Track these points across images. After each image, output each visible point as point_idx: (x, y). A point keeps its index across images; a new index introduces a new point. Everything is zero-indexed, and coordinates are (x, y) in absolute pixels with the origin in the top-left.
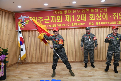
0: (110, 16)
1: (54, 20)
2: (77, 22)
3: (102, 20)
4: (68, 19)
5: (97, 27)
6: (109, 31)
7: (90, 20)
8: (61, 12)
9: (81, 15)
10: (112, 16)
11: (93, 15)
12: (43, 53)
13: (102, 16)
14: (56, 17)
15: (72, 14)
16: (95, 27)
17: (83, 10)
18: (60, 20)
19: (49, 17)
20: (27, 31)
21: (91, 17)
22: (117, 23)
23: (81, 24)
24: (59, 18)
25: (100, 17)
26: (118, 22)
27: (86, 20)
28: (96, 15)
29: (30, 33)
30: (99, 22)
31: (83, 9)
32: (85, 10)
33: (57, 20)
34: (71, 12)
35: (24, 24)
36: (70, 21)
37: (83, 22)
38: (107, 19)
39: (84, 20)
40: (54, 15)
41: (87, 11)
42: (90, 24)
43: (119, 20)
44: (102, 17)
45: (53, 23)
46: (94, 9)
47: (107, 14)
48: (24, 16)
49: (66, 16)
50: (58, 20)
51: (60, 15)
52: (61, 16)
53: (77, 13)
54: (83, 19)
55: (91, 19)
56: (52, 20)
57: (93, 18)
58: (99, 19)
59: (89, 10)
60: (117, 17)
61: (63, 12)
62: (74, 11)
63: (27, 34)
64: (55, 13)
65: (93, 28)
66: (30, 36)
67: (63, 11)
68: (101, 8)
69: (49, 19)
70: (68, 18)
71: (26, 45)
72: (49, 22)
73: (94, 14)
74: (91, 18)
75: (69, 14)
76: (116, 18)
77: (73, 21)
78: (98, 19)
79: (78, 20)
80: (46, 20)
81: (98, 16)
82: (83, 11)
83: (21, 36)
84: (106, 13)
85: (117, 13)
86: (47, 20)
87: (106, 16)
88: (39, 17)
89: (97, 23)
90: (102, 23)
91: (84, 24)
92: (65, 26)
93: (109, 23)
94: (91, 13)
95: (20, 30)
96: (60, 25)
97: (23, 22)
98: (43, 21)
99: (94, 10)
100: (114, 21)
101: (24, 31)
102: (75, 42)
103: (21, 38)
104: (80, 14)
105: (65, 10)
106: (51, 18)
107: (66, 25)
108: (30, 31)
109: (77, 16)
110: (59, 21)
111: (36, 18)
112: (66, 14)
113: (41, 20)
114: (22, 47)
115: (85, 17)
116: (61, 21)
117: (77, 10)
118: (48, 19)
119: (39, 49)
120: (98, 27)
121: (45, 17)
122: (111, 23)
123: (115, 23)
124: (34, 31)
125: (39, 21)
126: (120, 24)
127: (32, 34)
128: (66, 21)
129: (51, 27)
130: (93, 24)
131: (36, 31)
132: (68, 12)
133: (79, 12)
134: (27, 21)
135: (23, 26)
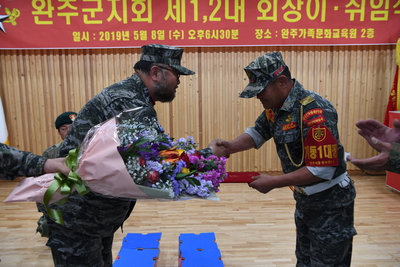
0: (336, 8)
1: (121, 16)
2: (211, 26)
3: (305, 23)
4: (174, 11)
5: (285, 49)
6: (328, 63)
7: (259, 18)
10: (342, 9)
11: (272, 2)
13: (304, 7)
14: (129, 4)
18: (145, 15)
19: (99, 1)
20: (11, 53)
21: (264, 6)
22: (359, 33)
23: (226, 34)
24: (139, 7)
25: (299, 8)
26: (364, 30)
27: (243, 20)
28: (281, 3)
29: (24, 61)
30: (294, 30)
33: (131, 15)
36: (184, 21)
37: (230, 25)
38: (323, 20)
39: (237, 20)
42: (259, 33)
43: (368, 23)
44: (303, 11)
45: (116, 26)
50: (135, 16)
54: (232, 13)
55: (264, 18)
56: (114, 13)
57: (270, 14)
58: (294, 16)
60: (362, 11)
63: (10, 64)
66: (25, 75)
69: (100, 9)
70: (177, 7)
71: (11, 110)
72: (100, 22)
74: (264, 12)
76: (357, 16)
77: (196, 19)
78: (290, 16)
79: (212, 19)
80: (89, 14)
81: (289, 3)
86: (93, 11)
87: (321, 8)
88: (60, 1)
89: (285, 33)
90: (303, 31)
91: (235, 33)
92: (162, 37)
93: (328, 32)
96: (143, 36)
98: (76, 14)
100: (350, 25)
102: (200, 101)
106: (107, 6)
107: (166, 35)
108: (24, 55)
109: (211, 3)
110: (139, 19)
113: (67, 10)
115: (240, 8)
116: (149, 20)
118: (96, 7)
120: (290, 49)
122: (336, 36)
123: (353, 33)
124: (42, 52)
125: (59, 14)
126: (370, 40)
127: (33, 67)
128: (166, 18)
129: (111, 42)
130: (268, 37)
131: (48, 52)
134: (11, 11)
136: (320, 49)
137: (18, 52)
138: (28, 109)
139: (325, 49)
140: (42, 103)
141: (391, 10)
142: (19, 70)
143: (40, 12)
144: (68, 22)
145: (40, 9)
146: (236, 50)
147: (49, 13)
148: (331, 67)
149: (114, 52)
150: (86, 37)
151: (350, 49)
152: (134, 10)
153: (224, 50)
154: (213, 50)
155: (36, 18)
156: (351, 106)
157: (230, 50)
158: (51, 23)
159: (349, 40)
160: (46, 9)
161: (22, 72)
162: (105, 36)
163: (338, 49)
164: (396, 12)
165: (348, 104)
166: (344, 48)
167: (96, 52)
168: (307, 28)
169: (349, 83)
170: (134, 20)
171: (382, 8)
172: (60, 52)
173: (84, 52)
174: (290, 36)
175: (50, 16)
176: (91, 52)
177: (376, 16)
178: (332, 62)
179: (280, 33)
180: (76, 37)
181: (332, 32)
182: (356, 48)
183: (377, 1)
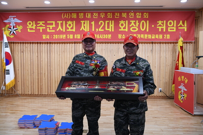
0: (153, 26)
1: (62, 28)
2: (100, 33)
3: (140, 32)
4: (84, 27)
8: (74, 16)
9: (107, 22)
10: (156, 26)
11: (125, 23)
12: (44, 80)
13: (139, 25)
14: (66, 24)
15: (91, 20)
18: (72, 28)
19: (54, 22)
20: (18, 43)
21: (122, 25)
22: (163, 37)
23: (106, 36)
24: (70, 25)
25: (137, 26)
26: (165, 35)
27: (113, 31)
28: (129, 23)
29: (23, 46)
31: (110, 12)
32: (114, 14)
33: (67, 28)
34: (89, 16)
35: (14, 31)
37: (108, 33)
38: (147, 31)
39: (110, 31)
40: (63, 20)
41: (117, 16)
42: (120, 36)
43: (167, 32)
44: (139, 27)
45: (60, 33)
46: (128, 13)
47: (148, 21)
48: (14, 18)
49: (82, 22)
50: (68, 29)
51: (72, 20)
52: (74, 22)
53: (100, 19)
54: (108, 28)
55: (122, 30)
56: (60, 27)
57: (125, 28)
58: (135, 29)
59: (119, 14)
60: (164, 27)
61: (78, 16)
62: (96, 15)
63: (18, 47)
64: (64, 16)
66: (23, 52)
67: (78, 14)
68: (139, 12)
69: (54, 26)
70: (85, 25)
71: (17, 66)
72: (54, 31)
73: (127, 21)
74: (122, 27)
75: (87, 19)
76: (162, 29)
77: (93, 30)
78: (133, 29)
79: (100, 30)
80: (49, 28)
81: (133, 24)
82: (110, 15)
83: (8, 50)
84: (146, 20)
85: (165, 21)
86: (51, 27)
87: (146, 26)
88: (38, 22)
90: (139, 35)
91: (110, 36)
93: (150, 36)
94: (122, 18)
95: (5, 40)
96: (71, 36)
97: (12, 28)
98: (44, 28)
99: (128, 15)
100: (159, 33)
101: (14, 43)
103: (7, 53)
104: (105, 19)
105: (80, 13)
106: (57, 25)
107: (81, 36)
108: (23, 44)
109: (100, 24)
110: (70, 30)
111: (34, 22)
112: (82, 20)
113: (41, 26)
114: (8, 67)
115: (112, 25)
116: (74, 30)
117: (99, 13)
118: (52, 25)
119: (36, 73)
121: (48, 22)
122: (153, 37)
123: (161, 36)
124: (30, 43)
125: (38, 28)
126: (168, 40)
127: (26, 49)
128: (81, 30)
129: (58, 39)
131: (33, 43)
132: (85, 15)
133: (102, 16)
134: (19, 26)
135: (12, 35)
136: (147, 43)
137: (21, 43)
138: (24, 66)
139: (150, 43)
140: (29, 64)
141: (177, 27)
142: (21, 50)
143: (30, 27)
144: (41, 31)
145: (30, 25)
146: (111, 43)
147: (34, 27)
148: (152, 51)
149: (60, 43)
150: (48, 37)
151: (160, 43)
152: (68, 26)
153: (105, 43)
154: (101, 43)
155: (29, 29)
156: (162, 68)
157: (108, 43)
158: (34, 31)
159: (159, 39)
160: (32, 26)
162: (56, 37)
163: (155, 43)
164: (179, 28)
165: (160, 67)
166: (158, 43)
167: (52, 43)
168: (141, 34)
169: (160, 57)
170: (67, 30)
171: (173, 26)
172: (38, 43)
173: (47, 43)
176: (50, 43)
177: (170, 29)
178: (152, 48)
180: (44, 37)
182: (163, 43)
183: (170, 23)
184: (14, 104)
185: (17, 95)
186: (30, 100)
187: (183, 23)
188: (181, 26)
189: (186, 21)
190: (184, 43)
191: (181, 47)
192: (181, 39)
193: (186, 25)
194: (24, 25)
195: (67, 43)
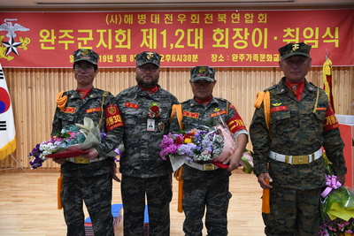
0: (276, 38)
1: (107, 43)
2: (176, 52)
3: (250, 50)
4: (148, 40)
5: (236, 70)
6: (272, 81)
7: (214, 46)
8: (129, 20)
9: (189, 31)
10: (280, 39)
11: (224, 33)
13: (250, 37)
14: (114, 34)
15: (160, 28)
16: (230, 70)
17: (194, 15)
18: (125, 43)
19: (90, 31)
20: (22, 70)
21: (218, 36)
23: (188, 58)
24: (121, 37)
25: (246, 38)
27: (201, 47)
29: (31, 76)
30: (242, 55)
31: (196, 13)
32: (202, 16)
33: (115, 43)
34: (157, 20)
35: (15, 49)
36: (155, 47)
37: (191, 51)
38: (265, 47)
39: (196, 48)
40: (107, 27)
41: (208, 21)
42: (214, 57)
44: (249, 40)
45: (103, 51)
46: (229, 14)
47: (266, 30)
48: (13, 23)
49: (144, 31)
50: (118, 44)
51: (125, 27)
52: (129, 30)
53: (177, 25)
54: (193, 42)
55: (218, 45)
56: (102, 41)
57: (223, 42)
58: (243, 44)
59: (212, 17)
60: (297, 40)
61: (135, 19)
62: (169, 18)
63: (21, 79)
64: (109, 19)
65: (225, 70)
66: (31, 88)
67: (135, 16)
68: (250, 13)
69: (91, 38)
70: (150, 37)
71: (19, 114)
73: (227, 30)
74: (218, 41)
75: (153, 26)
77: (165, 46)
78: (238, 44)
79: (177, 46)
80: (82, 42)
81: (238, 34)
82: (195, 19)
83: (2, 84)
84: (262, 27)
85: (298, 29)
86: (85, 40)
87: (264, 36)
88: (61, 31)
89: (235, 58)
90: (249, 56)
91: (195, 57)
93: (269, 57)
94: (217, 24)
96: (124, 58)
97: (10, 42)
98: (73, 42)
99: (229, 19)
104: (186, 26)
105: (140, 14)
106: (97, 36)
108: (31, 72)
109: (176, 34)
110: (121, 46)
111: (53, 31)
112: (144, 26)
113: (66, 39)
114: (3, 117)
115: (199, 37)
116: (129, 46)
117: (175, 15)
118: (88, 37)
120: (240, 70)
121: (79, 31)
122: (276, 60)
124: (45, 70)
125: (60, 42)
127: (38, 81)
128: (142, 46)
130: (221, 60)
131: (50, 70)
132: (148, 19)
133: (182, 20)
134: (24, 39)
135: (10, 54)
136: (265, 70)
137: (27, 70)
138: (32, 114)
139: (269, 70)
140: (44, 110)
141: (320, 40)
142: (27, 84)
143: (46, 40)
144: (66, 48)
145: (45, 37)
147: (52, 41)
152: (117, 40)
154: (178, 70)
155: (42, 45)
158: (53, 48)
160: (50, 38)
161: (29, 85)
164: (325, 41)
168: (252, 53)
170: (116, 47)
171: (313, 38)
172: (59, 70)
174: (239, 60)
175: (53, 43)
178: (275, 80)
179: (231, 58)
181: (273, 57)
183: (308, 33)
184: (17, 185)
185: (20, 170)
186: (44, 179)
187: (333, 33)
188: (328, 38)
189: (337, 28)
190: (334, 69)
191: (329, 78)
192: (329, 62)
193: (337, 36)
194: (34, 36)
195: (116, 70)
